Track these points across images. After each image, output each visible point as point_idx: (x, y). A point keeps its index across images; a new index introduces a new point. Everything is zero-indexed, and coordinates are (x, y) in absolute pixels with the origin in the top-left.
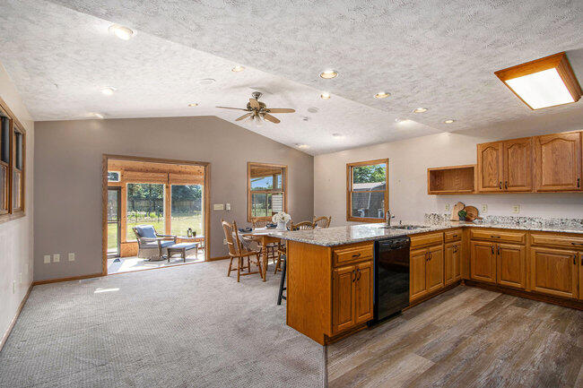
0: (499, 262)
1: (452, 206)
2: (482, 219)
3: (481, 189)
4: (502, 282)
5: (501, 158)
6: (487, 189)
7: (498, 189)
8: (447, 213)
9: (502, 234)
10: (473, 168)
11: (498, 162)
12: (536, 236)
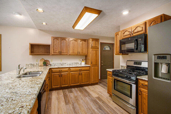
0: (61, 79)
1: (39, 60)
2: (51, 64)
3: (53, 54)
4: (63, 86)
5: (59, 43)
6: (55, 54)
7: (58, 54)
8: (37, 63)
9: (62, 69)
10: (49, 45)
11: (58, 44)
12: (71, 69)
